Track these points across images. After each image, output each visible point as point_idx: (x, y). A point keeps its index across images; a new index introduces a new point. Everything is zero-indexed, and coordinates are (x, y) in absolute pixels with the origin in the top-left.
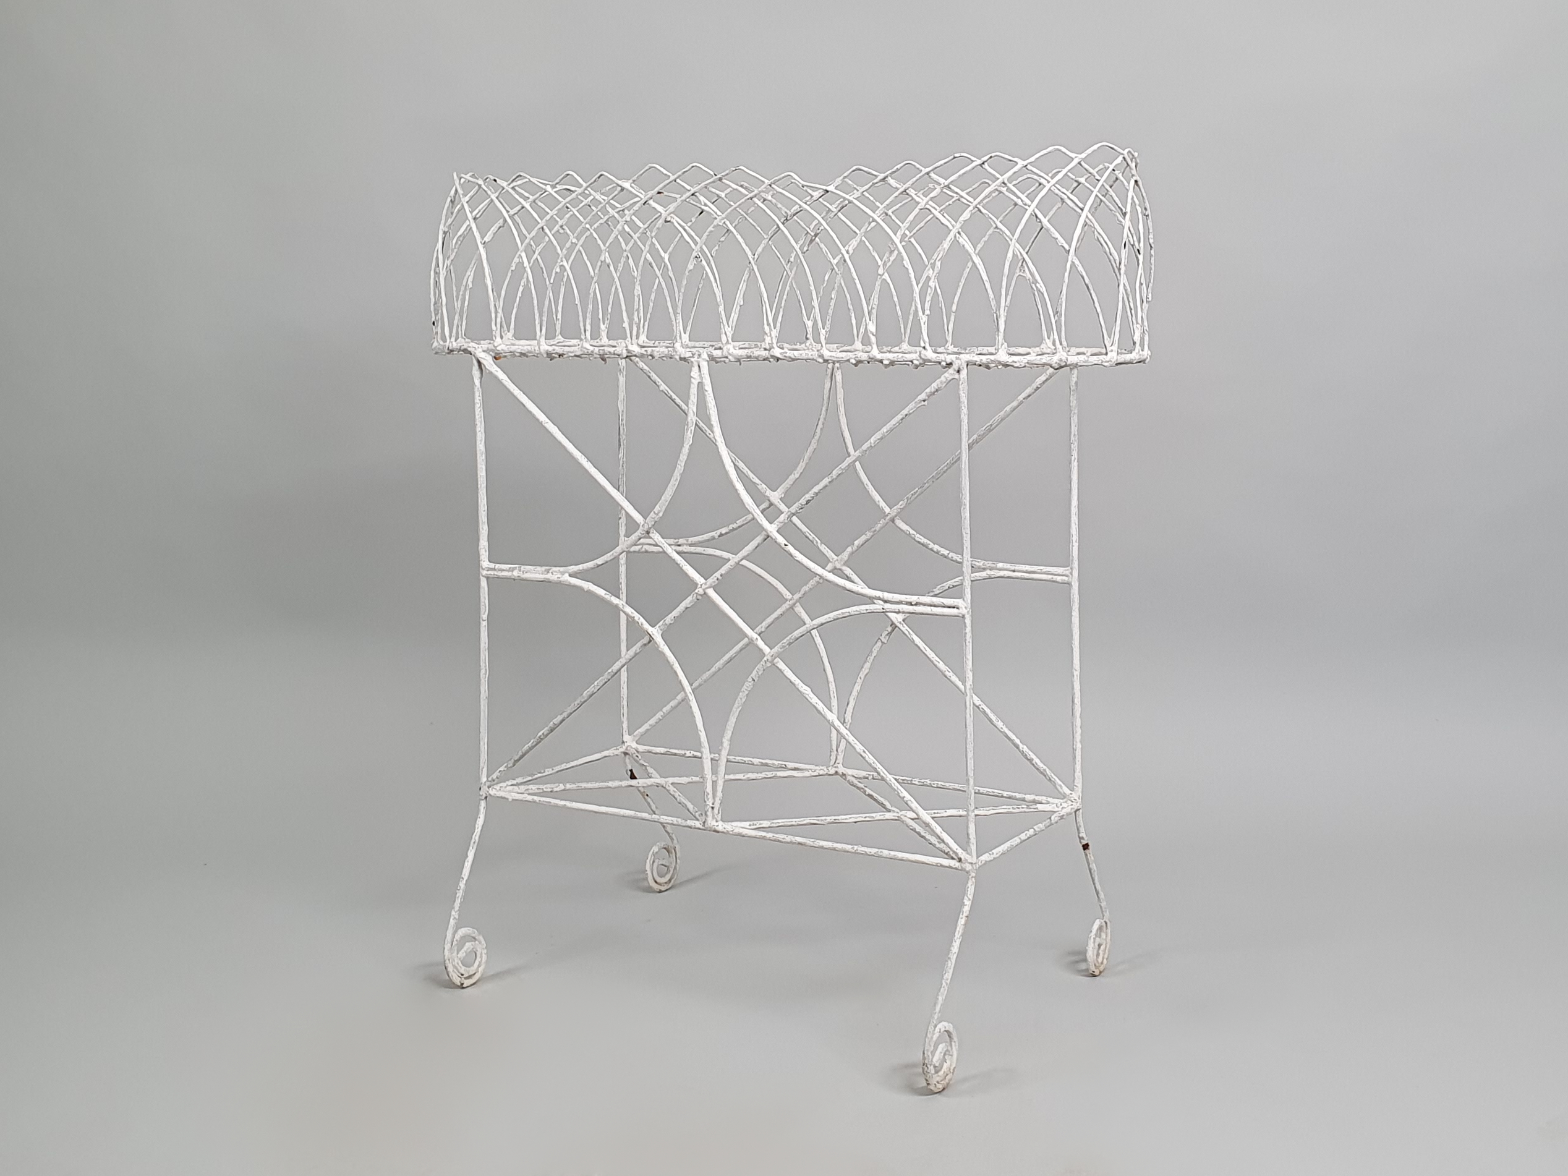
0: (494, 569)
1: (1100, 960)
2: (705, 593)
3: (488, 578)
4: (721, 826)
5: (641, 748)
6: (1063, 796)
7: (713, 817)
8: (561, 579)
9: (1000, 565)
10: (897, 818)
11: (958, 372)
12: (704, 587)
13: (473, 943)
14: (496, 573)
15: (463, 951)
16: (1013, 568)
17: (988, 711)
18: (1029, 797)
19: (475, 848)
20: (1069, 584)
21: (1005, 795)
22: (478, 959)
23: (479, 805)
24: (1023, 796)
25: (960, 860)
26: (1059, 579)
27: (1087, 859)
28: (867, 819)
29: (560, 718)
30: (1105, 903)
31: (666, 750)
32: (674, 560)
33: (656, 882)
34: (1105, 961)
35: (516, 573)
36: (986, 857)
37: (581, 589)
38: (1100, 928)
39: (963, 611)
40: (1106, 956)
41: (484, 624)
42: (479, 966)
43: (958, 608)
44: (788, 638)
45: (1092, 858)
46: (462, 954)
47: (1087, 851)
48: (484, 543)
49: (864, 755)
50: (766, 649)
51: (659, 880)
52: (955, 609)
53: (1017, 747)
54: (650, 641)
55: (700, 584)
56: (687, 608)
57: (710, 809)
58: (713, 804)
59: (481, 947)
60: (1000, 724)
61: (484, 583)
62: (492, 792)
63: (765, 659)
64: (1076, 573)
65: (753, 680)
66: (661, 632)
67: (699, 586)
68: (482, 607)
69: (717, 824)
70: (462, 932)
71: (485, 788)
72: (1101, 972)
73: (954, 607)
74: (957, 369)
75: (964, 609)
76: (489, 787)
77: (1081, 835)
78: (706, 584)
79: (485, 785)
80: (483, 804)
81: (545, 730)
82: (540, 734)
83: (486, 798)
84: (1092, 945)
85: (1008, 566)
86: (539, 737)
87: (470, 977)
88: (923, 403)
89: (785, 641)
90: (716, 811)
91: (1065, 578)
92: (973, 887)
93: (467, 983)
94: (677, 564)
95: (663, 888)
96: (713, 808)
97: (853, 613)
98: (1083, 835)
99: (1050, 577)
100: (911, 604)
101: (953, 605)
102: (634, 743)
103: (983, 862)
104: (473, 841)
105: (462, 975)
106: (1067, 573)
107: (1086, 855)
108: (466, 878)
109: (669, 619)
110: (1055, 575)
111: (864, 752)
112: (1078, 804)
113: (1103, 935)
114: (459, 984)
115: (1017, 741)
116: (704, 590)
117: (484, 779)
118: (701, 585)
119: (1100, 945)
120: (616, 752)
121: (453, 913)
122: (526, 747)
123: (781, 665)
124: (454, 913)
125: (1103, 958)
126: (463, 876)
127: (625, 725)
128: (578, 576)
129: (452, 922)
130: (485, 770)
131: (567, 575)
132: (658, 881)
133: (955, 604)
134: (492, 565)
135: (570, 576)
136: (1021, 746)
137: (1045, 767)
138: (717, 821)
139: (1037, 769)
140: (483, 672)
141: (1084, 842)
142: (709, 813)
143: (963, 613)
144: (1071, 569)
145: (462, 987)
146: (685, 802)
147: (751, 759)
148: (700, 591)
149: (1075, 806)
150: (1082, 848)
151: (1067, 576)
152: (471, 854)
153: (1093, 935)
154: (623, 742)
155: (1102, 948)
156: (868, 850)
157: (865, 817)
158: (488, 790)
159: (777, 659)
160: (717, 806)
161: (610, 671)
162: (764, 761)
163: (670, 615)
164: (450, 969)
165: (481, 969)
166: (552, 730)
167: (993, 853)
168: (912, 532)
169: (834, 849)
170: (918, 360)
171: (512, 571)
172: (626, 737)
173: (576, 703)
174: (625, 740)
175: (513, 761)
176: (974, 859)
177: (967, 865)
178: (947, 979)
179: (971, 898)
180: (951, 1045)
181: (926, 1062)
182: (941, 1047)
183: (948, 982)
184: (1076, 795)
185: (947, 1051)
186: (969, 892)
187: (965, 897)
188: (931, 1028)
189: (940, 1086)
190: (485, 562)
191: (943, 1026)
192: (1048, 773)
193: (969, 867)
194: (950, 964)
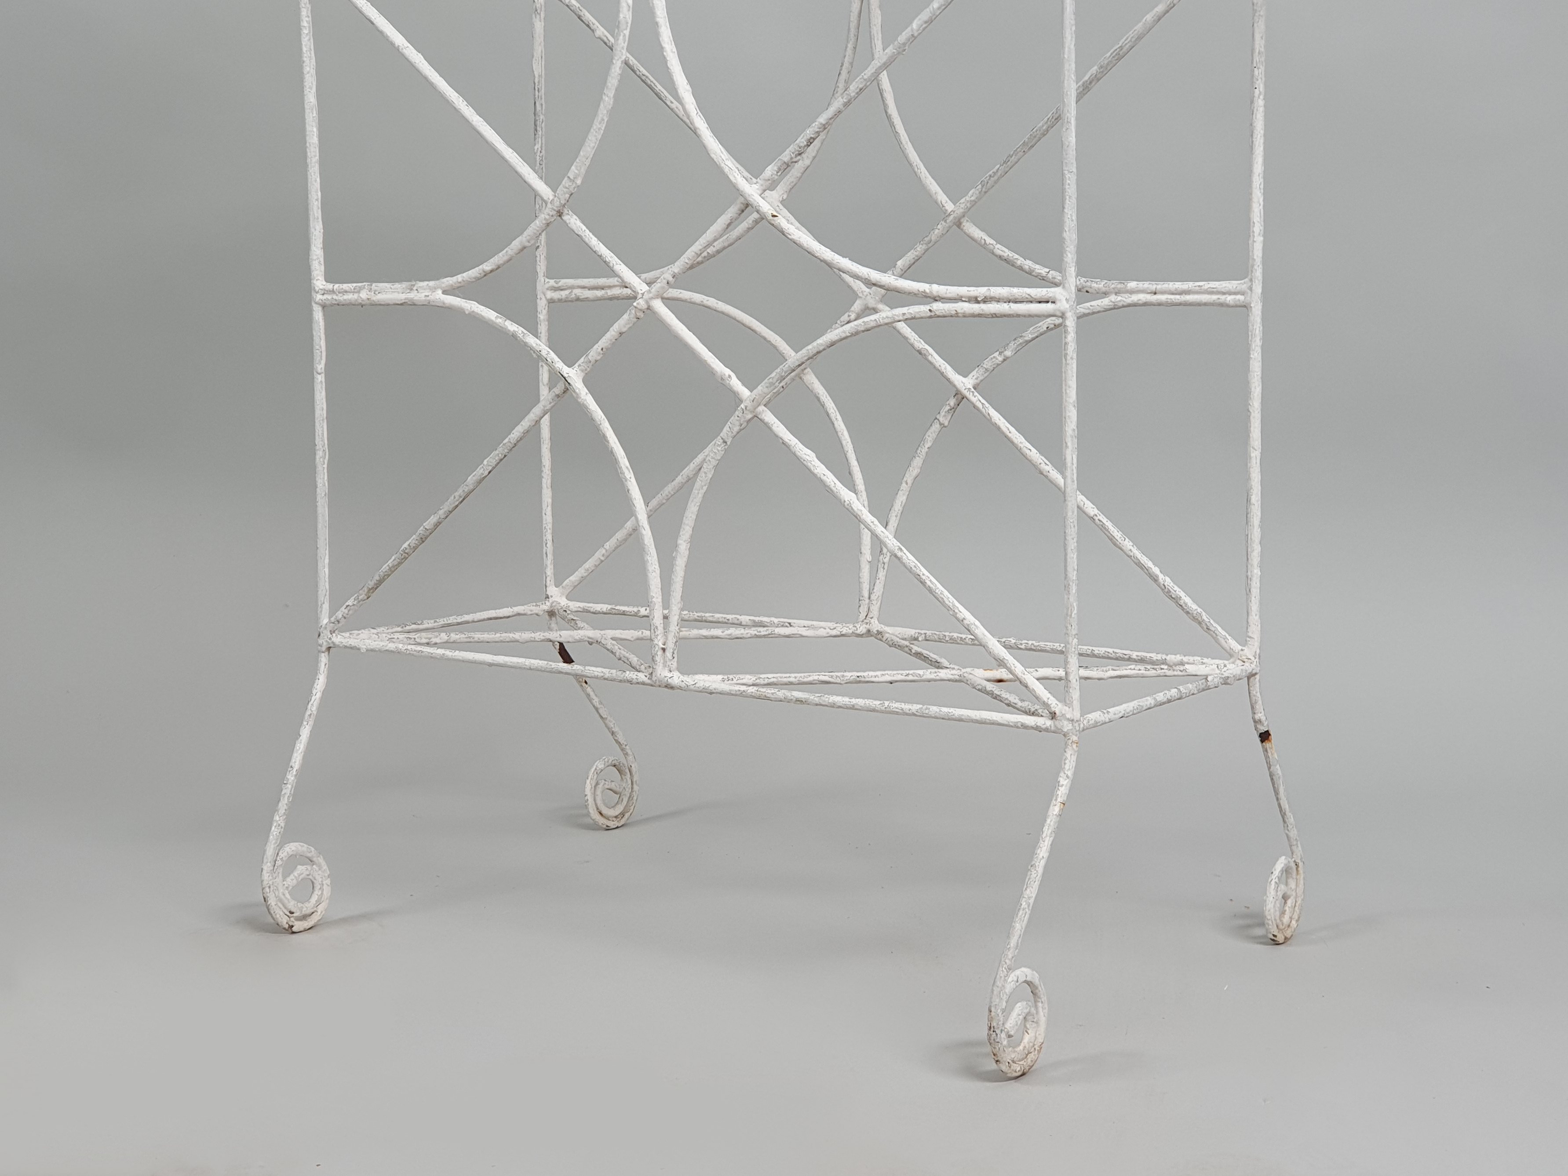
0: (333, 292)
1: (1286, 919)
2: (649, 308)
3: (324, 307)
4: (676, 679)
5: (574, 605)
6: (1230, 655)
7: (665, 666)
8: (431, 298)
9: (1132, 285)
10: (957, 677)
12: (646, 296)
13: (309, 867)
14: (335, 297)
15: (292, 877)
16: (1152, 288)
17: (1109, 524)
18: (1171, 658)
19: (311, 723)
20: (1246, 307)
21: (1134, 656)
22: (317, 892)
23: (317, 661)
24: (1164, 657)
25: (1053, 716)
26: (1230, 299)
27: (1267, 757)
28: (910, 678)
29: (433, 519)
30: (1296, 832)
31: (609, 607)
32: (600, 256)
33: (601, 813)
34: (1294, 922)
35: (364, 295)
36: (1096, 716)
37: (462, 312)
38: (1287, 871)
39: (1063, 305)
40: (1296, 916)
41: (320, 379)
42: (318, 903)
43: (1053, 302)
44: (778, 370)
45: (1276, 756)
46: (291, 881)
47: (1267, 745)
48: (317, 252)
49: (899, 554)
50: (744, 392)
51: (605, 811)
52: (1049, 305)
53: (1155, 579)
54: (566, 390)
55: (640, 292)
56: (621, 334)
57: (660, 653)
58: (664, 643)
59: (321, 873)
60: (1128, 544)
61: (318, 315)
62: (338, 639)
63: (742, 406)
64: (1258, 289)
65: (725, 442)
66: (583, 375)
67: (640, 296)
68: (317, 353)
69: (670, 675)
70: (292, 847)
71: (326, 634)
72: (1286, 938)
73: (1048, 302)
75: (1064, 302)
76: (332, 632)
77: (1257, 717)
78: (649, 292)
79: (326, 628)
80: (324, 659)
81: (413, 540)
82: (406, 545)
83: (329, 648)
84: (1273, 893)
85: (1146, 285)
86: (404, 551)
87: (304, 917)
89: (773, 375)
90: (669, 654)
91: (1240, 297)
92: (1074, 758)
93: (298, 926)
94: (605, 262)
95: (612, 824)
96: (664, 650)
98: (1260, 715)
99: (1214, 297)
100: (976, 300)
101: (1046, 298)
102: (564, 599)
103: (1091, 722)
104: (308, 713)
105: (292, 913)
106: (1244, 287)
107: (1266, 750)
108: (296, 766)
109: (594, 353)
110: (1224, 293)
111: (901, 549)
112: (1253, 666)
113: (1292, 884)
114: (287, 926)
115: (1156, 570)
116: (647, 302)
117: (325, 621)
118: (643, 294)
119: (1285, 898)
120: (536, 610)
121: (277, 818)
122: (385, 568)
123: (769, 417)
124: (279, 819)
125: (1291, 918)
126: (292, 764)
127: (550, 571)
128: (457, 293)
129: (275, 831)
130: (326, 607)
131: (440, 292)
132: (603, 812)
133: (1050, 295)
134: (330, 286)
135: (445, 292)
136: (1161, 577)
137: (1199, 610)
138: (670, 671)
139: (1188, 613)
140: (319, 454)
141: (1263, 729)
142: (659, 658)
143: (1062, 308)
144: (1251, 280)
145: (290, 930)
146: (627, 655)
147: (738, 617)
148: (641, 303)
149: (1249, 667)
150: (1258, 740)
151: (1243, 294)
152: (305, 732)
153: (1274, 877)
154: (547, 597)
155: (1290, 902)
156: (906, 707)
157: (907, 675)
158: (330, 636)
159: (761, 408)
160: (670, 645)
161: (506, 441)
162: (757, 619)
163: (596, 347)
164: (272, 901)
165: (321, 908)
166: (422, 540)
167: (1108, 712)
168: (989, 240)
169: (853, 708)
171: (359, 292)
172: (552, 590)
173: (457, 494)
174: (549, 593)
175: (366, 589)
176: (1077, 715)
177: (1066, 723)
178: (1029, 898)
179: (1070, 773)
180: (1036, 1007)
181: (994, 1024)
182: (1020, 1008)
183: (1032, 901)
184: (1250, 651)
185: (1028, 1014)
186: (1067, 767)
187: (1062, 774)
188: (1002, 972)
189: (1017, 1068)
190: (319, 282)
191: (1023, 973)
192: (1204, 617)
193: (1067, 727)
194: (1034, 875)
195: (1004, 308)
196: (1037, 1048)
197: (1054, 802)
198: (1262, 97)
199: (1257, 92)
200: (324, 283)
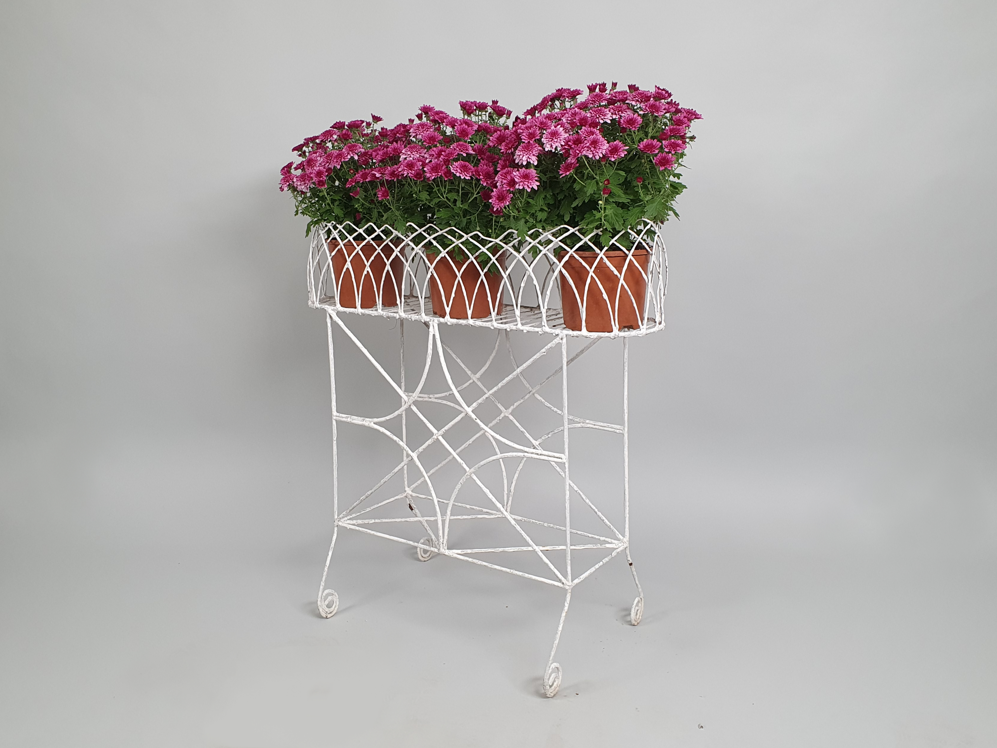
0: (339, 417)
1: (638, 617)
2: (437, 438)
3: (336, 421)
4: (447, 552)
5: (414, 495)
6: (618, 540)
7: (443, 548)
8: (370, 425)
9: (587, 421)
11: (562, 339)
12: (437, 435)
13: (332, 596)
14: (340, 418)
15: (327, 601)
16: (594, 424)
17: (581, 494)
18: (602, 538)
19: (332, 550)
20: (623, 434)
22: (335, 604)
23: (334, 529)
24: (599, 537)
25: (563, 583)
26: (618, 431)
27: (632, 570)
28: (519, 550)
29: (370, 492)
30: (641, 589)
31: (425, 497)
32: (422, 420)
34: (640, 617)
35: (349, 420)
36: (576, 581)
37: (379, 431)
38: (638, 602)
39: (564, 460)
40: (641, 615)
41: (335, 442)
42: (335, 607)
43: (561, 459)
44: (477, 465)
45: (634, 569)
46: (327, 602)
47: (631, 566)
48: (334, 403)
49: (515, 526)
50: (467, 469)
53: (596, 513)
54: (412, 459)
55: (435, 433)
56: (429, 445)
57: (442, 544)
58: (443, 541)
59: (336, 598)
60: (587, 501)
61: (334, 423)
62: (340, 524)
63: (467, 474)
64: (626, 429)
65: (461, 484)
66: (417, 455)
67: (435, 435)
68: (334, 434)
70: (327, 591)
71: (336, 521)
72: (638, 623)
74: (561, 338)
76: (338, 521)
77: (628, 559)
78: (438, 434)
79: (336, 520)
80: (336, 529)
81: (364, 497)
82: (361, 498)
83: (337, 526)
84: (633, 611)
85: (592, 422)
86: (361, 500)
87: (331, 613)
88: (544, 354)
89: (476, 466)
90: (444, 545)
91: (621, 431)
92: (570, 597)
93: (329, 616)
94: (424, 422)
96: (443, 543)
97: (509, 456)
98: (629, 559)
99: (613, 430)
100: (538, 454)
101: (559, 457)
102: (411, 491)
103: (575, 584)
104: (331, 547)
105: (327, 612)
106: (622, 428)
107: (631, 568)
108: (328, 565)
109: (421, 449)
110: (616, 429)
111: (515, 524)
112: (627, 545)
113: (640, 605)
114: (325, 617)
115: (596, 510)
116: (437, 437)
117: (336, 517)
118: (436, 434)
119: (638, 610)
121: (322, 583)
122: (355, 504)
123: (474, 477)
125: (639, 616)
126: (326, 564)
128: (377, 424)
129: (321, 587)
130: (337, 513)
131: (372, 423)
132: (423, 556)
133: (560, 455)
134: (338, 414)
135: (374, 423)
136: (598, 513)
137: (610, 524)
138: (445, 550)
139: (606, 525)
140: (335, 465)
141: (630, 562)
142: (441, 546)
143: (564, 462)
144: (624, 427)
145: (327, 618)
146: (431, 534)
148: (435, 437)
149: (625, 546)
150: (629, 565)
151: (622, 430)
152: (330, 553)
153: (635, 604)
155: (639, 611)
157: (518, 549)
159: (473, 474)
160: (445, 542)
161: (393, 471)
163: (421, 447)
164: (321, 610)
165: (336, 609)
166: (367, 497)
167: (580, 578)
169: (501, 571)
170: (541, 332)
171: (347, 418)
172: (407, 488)
173: (378, 485)
174: (406, 491)
175: (349, 510)
176: (570, 584)
177: (567, 586)
178: (556, 644)
179: (568, 603)
180: (558, 673)
181: (545, 684)
182: (553, 675)
183: (557, 645)
184: (626, 539)
185: (556, 676)
186: (567, 600)
187: (566, 602)
188: (547, 668)
189: (552, 695)
190: (335, 413)
191: (555, 665)
192: (611, 527)
193: (567, 587)
194: (557, 636)
195: (546, 458)
196: (558, 686)
197: (563, 612)
198: (627, 372)
199: (625, 370)
200: (336, 413)
